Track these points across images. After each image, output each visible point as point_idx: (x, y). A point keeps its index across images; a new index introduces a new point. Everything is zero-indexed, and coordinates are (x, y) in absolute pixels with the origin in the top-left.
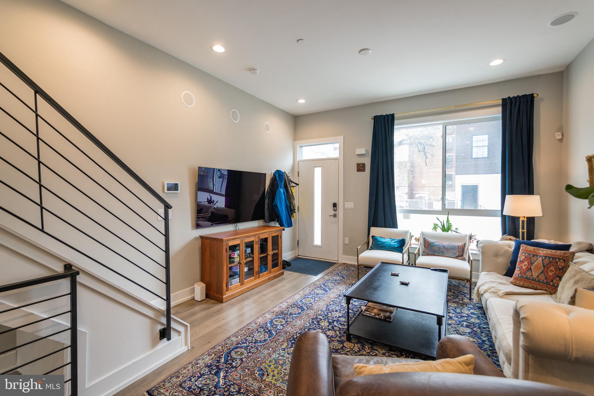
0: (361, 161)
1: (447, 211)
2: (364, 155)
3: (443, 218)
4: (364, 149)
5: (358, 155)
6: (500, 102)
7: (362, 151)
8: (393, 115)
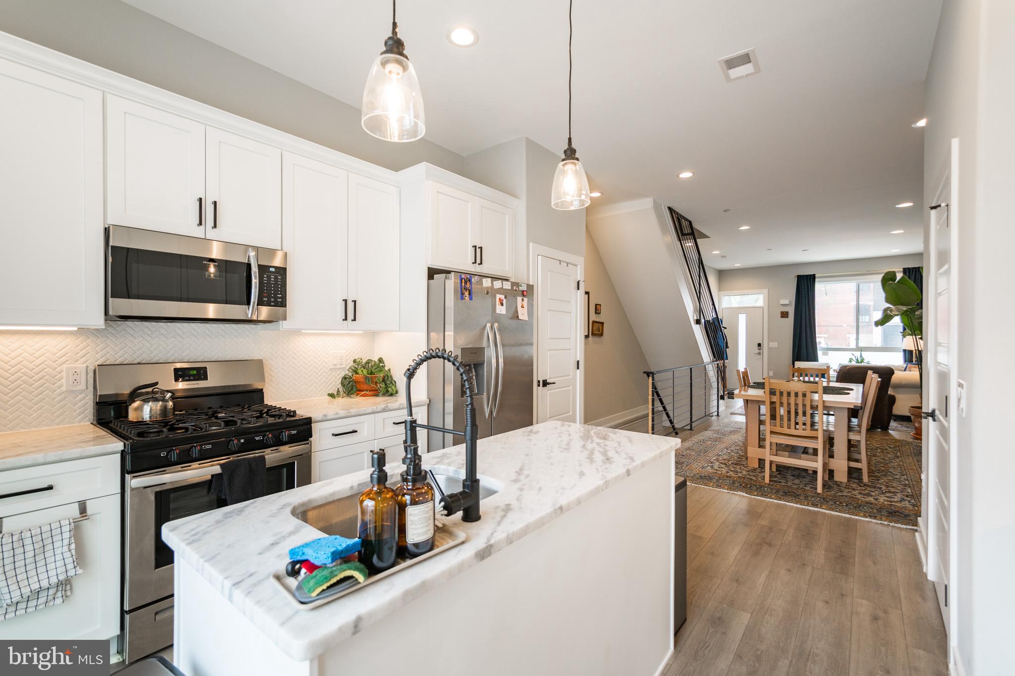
0: (785, 309)
1: (862, 349)
2: (787, 304)
3: (858, 354)
4: (788, 300)
5: (781, 305)
6: (902, 270)
7: (786, 302)
8: (814, 275)
